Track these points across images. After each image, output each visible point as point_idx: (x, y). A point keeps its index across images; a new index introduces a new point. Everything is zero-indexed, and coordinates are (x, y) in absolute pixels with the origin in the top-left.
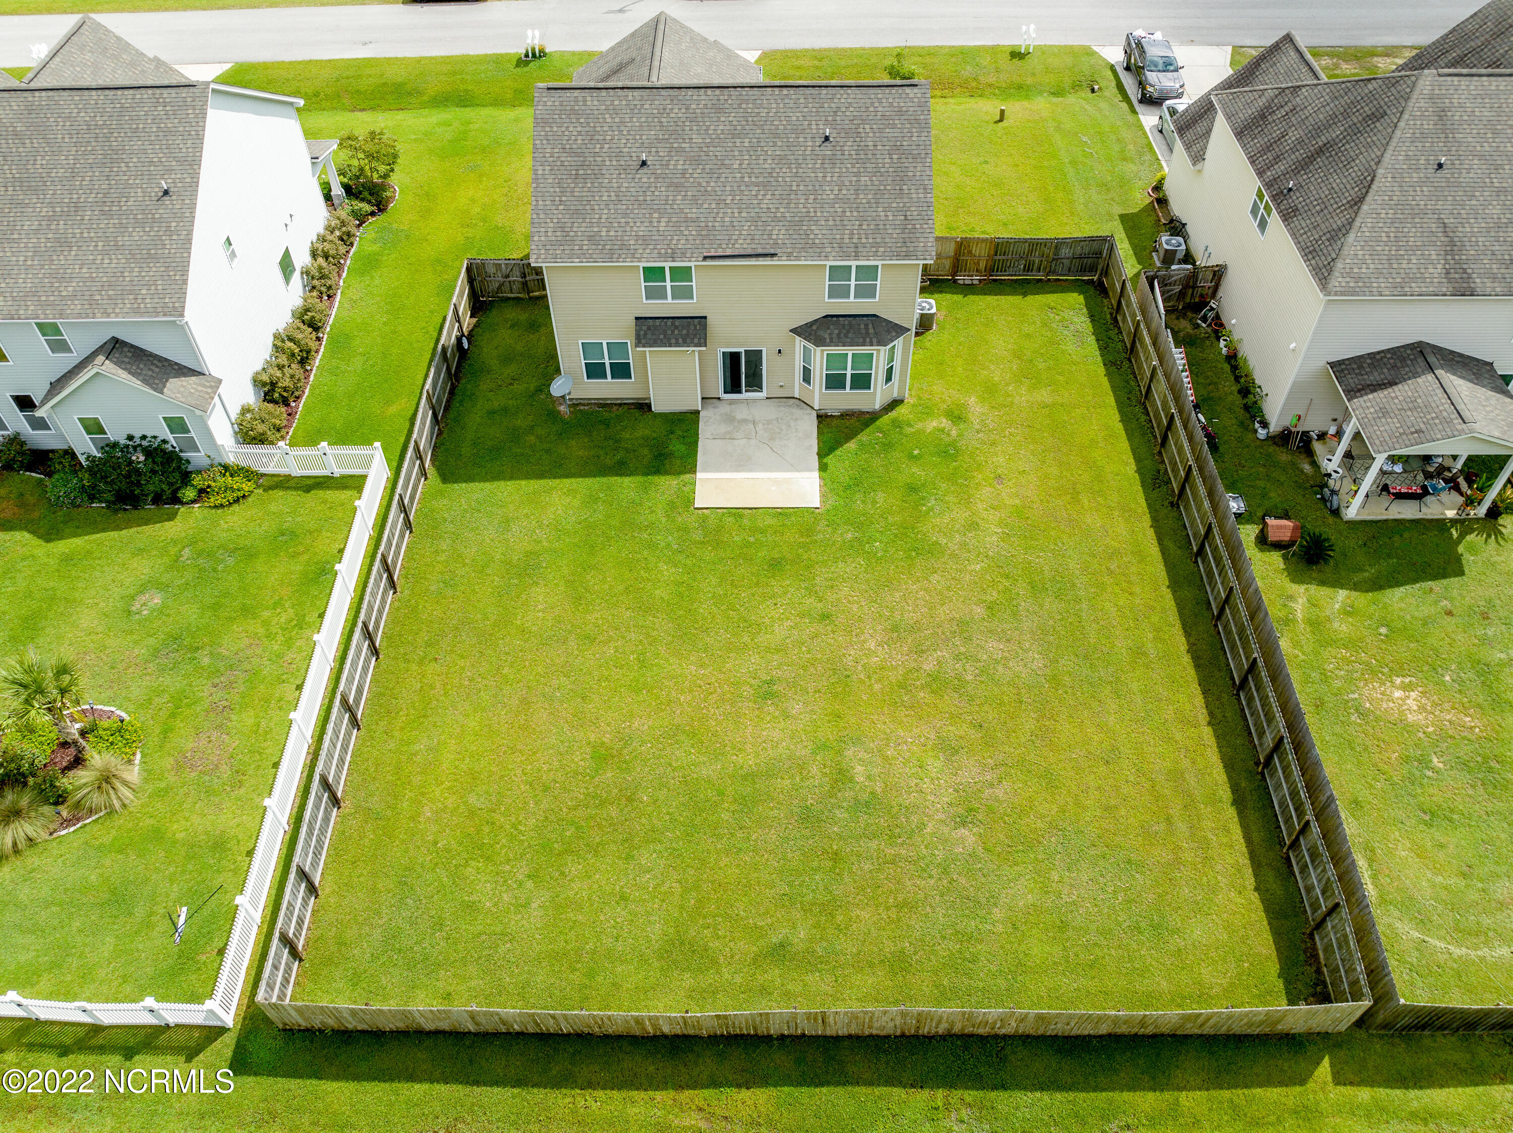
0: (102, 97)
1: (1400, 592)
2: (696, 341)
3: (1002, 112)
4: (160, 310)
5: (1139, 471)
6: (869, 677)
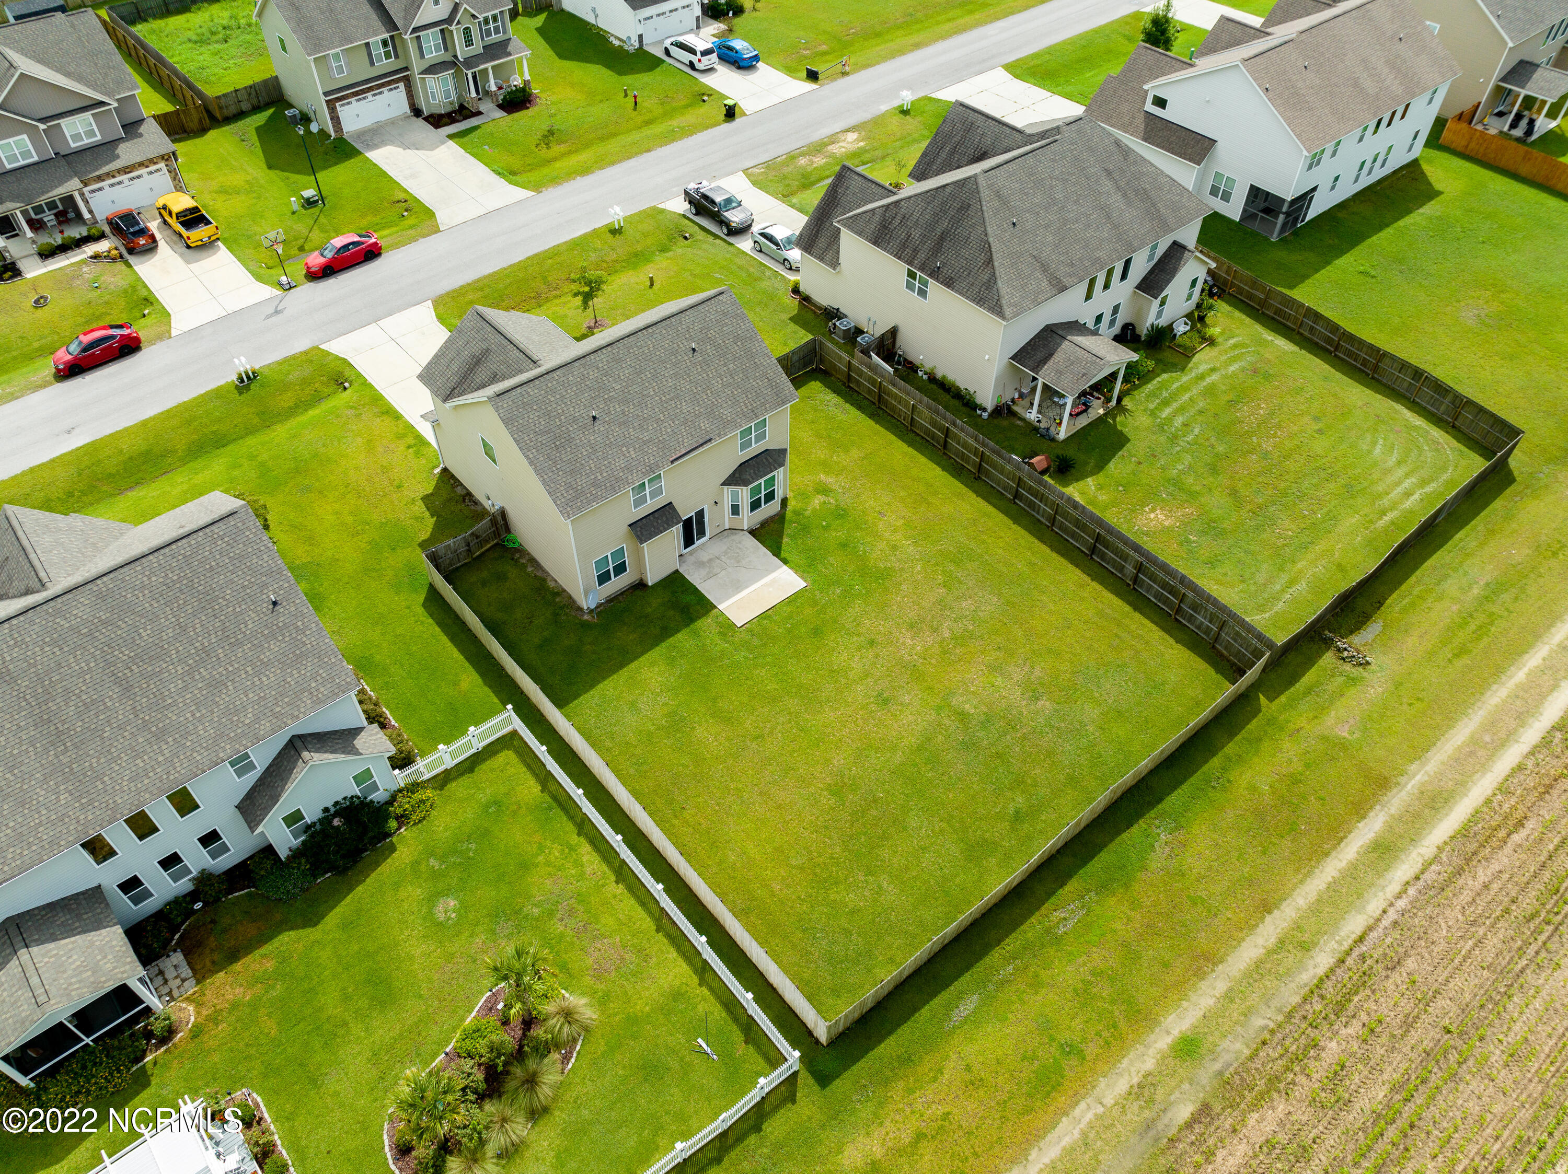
0: (161, 557)
1: (1111, 465)
2: (675, 521)
3: (651, 279)
4: (337, 691)
5: (944, 469)
6: (925, 659)
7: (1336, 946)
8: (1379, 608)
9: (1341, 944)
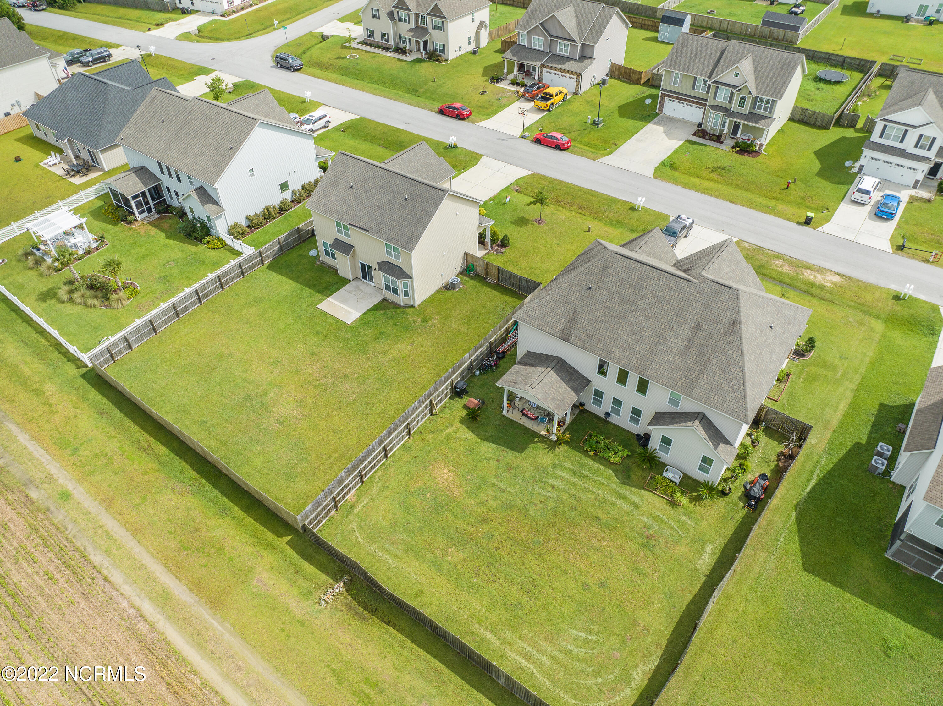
0: (234, 115)
2: (353, 255)
4: (210, 181)
7: (105, 566)
8: (383, 621)
9: (106, 569)
